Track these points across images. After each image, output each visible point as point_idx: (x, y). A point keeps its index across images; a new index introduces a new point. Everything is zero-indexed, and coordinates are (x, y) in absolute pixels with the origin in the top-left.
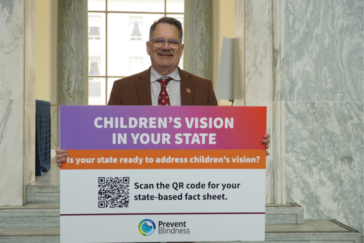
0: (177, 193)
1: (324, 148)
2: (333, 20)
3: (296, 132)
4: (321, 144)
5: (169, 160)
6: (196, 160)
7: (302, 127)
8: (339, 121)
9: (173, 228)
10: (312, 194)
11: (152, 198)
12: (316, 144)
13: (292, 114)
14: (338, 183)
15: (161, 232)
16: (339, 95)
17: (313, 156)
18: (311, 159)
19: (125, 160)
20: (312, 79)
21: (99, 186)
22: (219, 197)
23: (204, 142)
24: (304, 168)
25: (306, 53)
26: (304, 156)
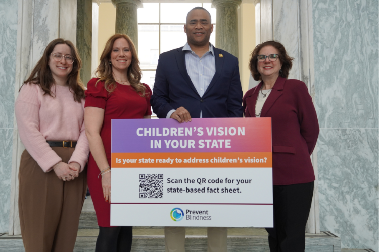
0: (201, 187)
1: (357, 175)
2: (362, 47)
3: (328, 158)
4: (354, 171)
5: (194, 160)
6: (215, 160)
7: (333, 154)
8: (372, 148)
9: (197, 215)
10: (346, 223)
11: (181, 190)
12: (349, 171)
13: (323, 141)
14: (373, 211)
15: (188, 218)
16: (370, 122)
17: (346, 183)
18: (344, 187)
19: (160, 161)
20: (343, 105)
21: (140, 181)
22: (234, 191)
23: (221, 146)
24: (337, 195)
25: (335, 80)
26: (337, 183)
